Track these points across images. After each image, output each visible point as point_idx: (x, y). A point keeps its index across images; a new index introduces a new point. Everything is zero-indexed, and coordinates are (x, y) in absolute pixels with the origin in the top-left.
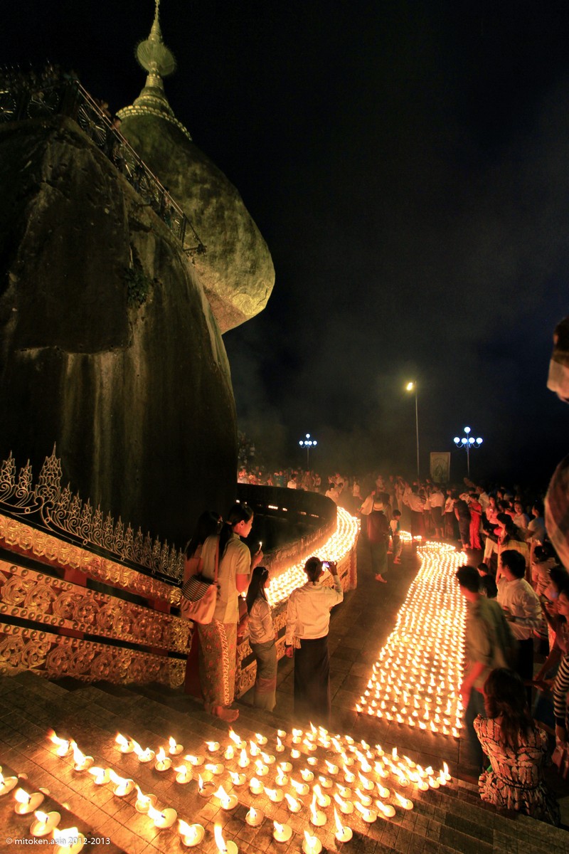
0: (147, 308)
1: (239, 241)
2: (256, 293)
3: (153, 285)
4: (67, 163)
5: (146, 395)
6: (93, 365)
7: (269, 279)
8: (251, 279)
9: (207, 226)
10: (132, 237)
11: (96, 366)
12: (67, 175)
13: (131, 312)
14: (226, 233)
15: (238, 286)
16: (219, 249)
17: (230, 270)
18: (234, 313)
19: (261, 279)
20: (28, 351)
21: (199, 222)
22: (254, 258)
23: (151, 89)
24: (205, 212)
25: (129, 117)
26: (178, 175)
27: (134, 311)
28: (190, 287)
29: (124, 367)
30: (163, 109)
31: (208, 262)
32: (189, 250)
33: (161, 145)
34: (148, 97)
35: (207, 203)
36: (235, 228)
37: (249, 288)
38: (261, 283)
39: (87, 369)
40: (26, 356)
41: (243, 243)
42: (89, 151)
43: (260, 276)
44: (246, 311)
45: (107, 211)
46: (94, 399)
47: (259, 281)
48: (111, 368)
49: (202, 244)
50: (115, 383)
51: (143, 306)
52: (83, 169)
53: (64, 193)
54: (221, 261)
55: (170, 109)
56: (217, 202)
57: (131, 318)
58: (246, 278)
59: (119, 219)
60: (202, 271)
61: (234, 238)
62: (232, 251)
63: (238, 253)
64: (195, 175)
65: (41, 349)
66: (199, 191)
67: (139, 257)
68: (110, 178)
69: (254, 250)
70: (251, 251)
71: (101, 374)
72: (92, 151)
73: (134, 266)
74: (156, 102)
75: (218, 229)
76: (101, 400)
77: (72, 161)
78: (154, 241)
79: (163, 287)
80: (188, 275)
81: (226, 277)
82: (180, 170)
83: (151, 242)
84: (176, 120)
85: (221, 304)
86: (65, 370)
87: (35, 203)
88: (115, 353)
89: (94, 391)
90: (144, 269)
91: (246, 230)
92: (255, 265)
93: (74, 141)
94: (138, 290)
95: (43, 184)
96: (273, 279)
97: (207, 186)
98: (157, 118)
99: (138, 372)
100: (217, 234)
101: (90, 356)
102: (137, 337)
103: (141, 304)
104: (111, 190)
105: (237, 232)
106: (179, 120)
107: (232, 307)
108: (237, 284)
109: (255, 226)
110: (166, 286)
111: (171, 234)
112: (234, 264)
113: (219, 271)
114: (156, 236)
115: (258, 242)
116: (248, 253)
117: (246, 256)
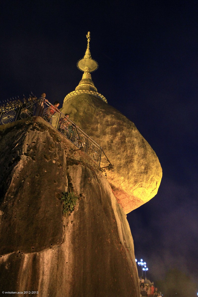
0: (75, 215)
1: (136, 154)
2: (150, 186)
3: (79, 199)
4: (35, 141)
5: (71, 276)
6: (39, 260)
7: (158, 174)
9: (115, 149)
10: (69, 170)
11: (41, 260)
12: (35, 148)
13: (65, 219)
14: (127, 151)
15: (136, 183)
16: (123, 161)
17: (130, 173)
18: (135, 200)
19: (152, 176)
20: (3, 257)
21: (110, 148)
22: (146, 163)
23: (85, 80)
24: (114, 141)
25: (73, 96)
26: (98, 124)
27: (67, 218)
28: (103, 193)
29: (58, 259)
30: (91, 89)
31: (116, 171)
32: (103, 168)
33: (88, 110)
34: (84, 84)
35: (115, 136)
36: (133, 147)
37: (144, 183)
38: (152, 178)
39: (35, 261)
41: (138, 155)
42: (47, 131)
43: (151, 174)
44: (143, 198)
45: (54, 162)
46: (38, 284)
47: (150, 178)
48: (50, 260)
49: (111, 164)
50: (52, 270)
51: (72, 214)
52: (43, 142)
53: (33, 158)
54: (125, 169)
55: (95, 87)
56: (121, 134)
57: (65, 223)
58: (142, 177)
59: (61, 165)
60: (112, 177)
61: (133, 153)
62: (131, 161)
63: (135, 162)
64: (107, 121)
65: (10, 254)
66: (110, 130)
67: (72, 182)
68: (57, 143)
69: (146, 158)
70: (144, 159)
71: (43, 266)
72: (49, 131)
73: (69, 189)
74: (87, 86)
75: (122, 149)
76: (42, 284)
77: (38, 139)
79: (85, 198)
81: (128, 178)
82: (99, 121)
83: (80, 169)
84: (97, 93)
85: (126, 196)
87: (17, 167)
88: (53, 249)
89: (38, 278)
90: (74, 189)
91: (140, 147)
92: (147, 167)
93: (40, 128)
94: (69, 204)
95: (22, 155)
96: (161, 174)
97: (115, 126)
98: (87, 95)
99: (67, 260)
100: (121, 153)
101: (38, 253)
102: (67, 235)
103: (71, 212)
104: (57, 149)
105: (134, 149)
107: (133, 196)
108: (136, 182)
109: (146, 143)
110: (87, 198)
111: (92, 161)
112: (133, 169)
113: (123, 175)
114: (82, 166)
115: (148, 152)
116: (142, 161)
117: (141, 162)
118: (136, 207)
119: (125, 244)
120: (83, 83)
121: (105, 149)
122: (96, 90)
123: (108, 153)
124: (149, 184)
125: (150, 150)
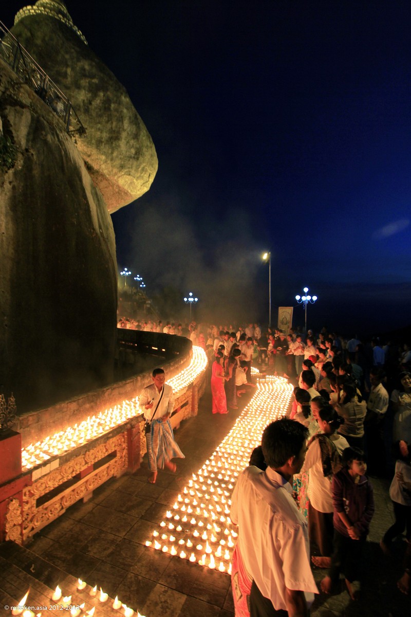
1: (124, 130)
2: (140, 176)
3: (23, 154)
7: (152, 165)
8: (135, 163)
9: (94, 114)
10: (6, 111)
14: (112, 123)
16: (105, 135)
17: (115, 154)
18: (121, 192)
19: (144, 164)
21: (87, 111)
22: (138, 146)
24: (93, 103)
25: (28, 16)
26: (67, 67)
30: (60, 12)
31: (94, 146)
32: (72, 131)
33: (51, 39)
35: (95, 95)
36: (121, 119)
37: (133, 171)
38: (144, 168)
41: (128, 133)
43: (144, 162)
44: (131, 191)
47: (142, 166)
49: (82, 126)
51: (11, 172)
54: (107, 146)
55: (68, 14)
56: (104, 96)
58: (130, 163)
60: (89, 153)
61: (120, 128)
62: (117, 138)
63: (123, 140)
64: (83, 69)
66: (87, 84)
69: (138, 140)
70: (135, 140)
75: (105, 118)
79: (35, 157)
81: (112, 160)
82: (69, 63)
84: (71, 23)
85: (109, 183)
91: (131, 122)
92: (139, 152)
96: (156, 166)
97: (95, 81)
98: (52, 18)
100: (104, 123)
105: (123, 123)
106: (75, 25)
107: (118, 186)
108: (122, 167)
109: (140, 121)
110: (37, 157)
112: (119, 150)
113: (104, 153)
115: (142, 134)
116: (132, 142)
117: (131, 144)
119: (102, 233)
121: (79, 110)
122: (70, 18)
123: (82, 117)
124: (139, 174)
125: (145, 131)
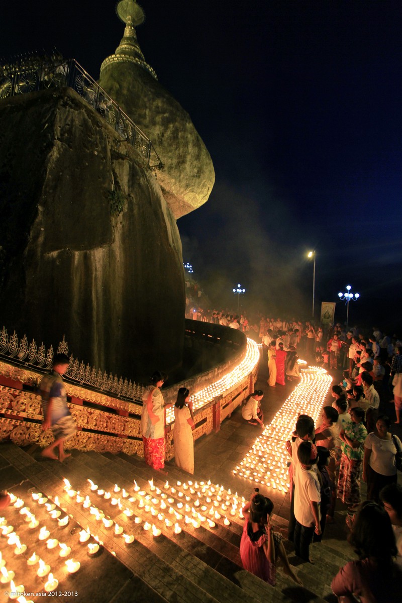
0: (123, 216)
1: (189, 154)
3: (127, 199)
4: (70, 123)
6: (91, 258)
7: (210, 180)
8: (197, 181)
9: (166, 145)
10: (114, 165)
11: (92, 258)
12: (70, 132)
13: (113, 219)
14: (180, 149)
16: (175, 161)
17: (182, 176)
18: (185, 205)
19: (204, 181)
20: (52, 253)
21: (161, 143)
22: (199, 165)
23: (128, 38)
24: (165, 135)
25: (113, 64)
26: (146, 109)
27: (116, 219)
28: (152, 195)
29: (109, 257)
30: (136, 55)
31: (166, 172)
32: (152, 167)
33: (134, 87)
34: (126, 46)
35: (166, 128)
36: (186, 145)
37: (196, 188)
38: (204, 184)
39: (86, 259)
40: (51, 257)
41: (192, 156)
43: (204, 179)
44: (193, 204)
45: (96, 153)
46: (92, 278)
47: (203, 183)
48: (102, 258)
49: (161, 162)
50: (104, 267)
51: (121, 215)
52: (80, 125)
53: (69, 145)
54: (176, 170)
55: (141, 53)
56: (173, 127)
57: (113, 223)
58: (193, 181)
59: (104, 157)
60: (163, 179)
61: (186, 152)
62: (184, 162)
63: (188, 163)
64: (157, 107)
65: (59, 251)
66: (161, 120)
67: (118, 179)
68: (98, 128)
69: (199, 159)
70: (197, 161)
71: (95, 263)
72: (85, 111)
73: (115, 187)
74: (131, 49)
75: (174, 146)
76: (96, 278)
77: (73, 121)
78: (128, 166)
79: (134, 199)
80: (151, 188)
81: (180, 181)
82: (147, 105)
83: (126, 165)
84: (145, 63)
85: (177, 200)
86: (74, 261)
87: (51, 156)
88: (104, 248)
89: (92, 274)
90: (121, 188)
91: (194, 145)
92: (200, 171)
93: (73, 105)
94: (117, 204)
95: (55, 141)
96: (214, 180)
97: (166, 115)
98: (131, 63)
99: (118, 259)
100: (173, 151)
101: (88, 252)
102: (117, 236)
103: (120, 213)
104: (98, 137)
105: (188, 148)
106: (147, 63)
107: (184, 202)
108: (187, 186)
109: (201, 142)
110: (136, 199)
111: (140, 157)
112: (185, 171)
113: (174, 177)
114: (129, 161)
115: (203, 153)
116: (195, 162)
117: (194, 164)
118: (186, 213)
119: (174, 247)
120: (126, 44)
121: (155, 143)
122: (144, 58)
123: (158, 149)
124: (200, 190)
125: (205, 151)
